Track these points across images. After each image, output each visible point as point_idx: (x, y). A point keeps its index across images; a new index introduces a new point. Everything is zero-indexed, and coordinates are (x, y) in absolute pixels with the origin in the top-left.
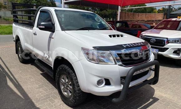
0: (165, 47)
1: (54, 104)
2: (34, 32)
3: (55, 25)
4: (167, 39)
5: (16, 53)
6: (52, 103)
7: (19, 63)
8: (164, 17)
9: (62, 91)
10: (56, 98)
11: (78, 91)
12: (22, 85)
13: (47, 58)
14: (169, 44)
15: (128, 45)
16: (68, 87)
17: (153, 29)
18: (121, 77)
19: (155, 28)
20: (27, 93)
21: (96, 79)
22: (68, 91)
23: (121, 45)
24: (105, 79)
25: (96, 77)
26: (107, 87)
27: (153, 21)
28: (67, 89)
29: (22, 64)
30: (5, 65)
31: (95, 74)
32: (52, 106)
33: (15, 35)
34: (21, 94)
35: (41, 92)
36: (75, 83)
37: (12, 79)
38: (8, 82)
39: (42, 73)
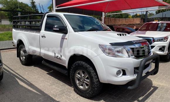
0: (152, 45)
1: (71, 98)
2: (43, 35)
3: (67, 27)
4: (153, 38)
5: (18, 57)
6: (70, 97)
7: (21, 66)
8: (141, 21)
9: (78, 85)
10: (70, 92)
11: (97, 82)
12: (33, 84)
13: (58, 57)
14: (155, 43)
15: (136, 41)
16: (85, 80)
17: (138, 31)
18: (134, 68)
19: (139, 30)
20: (42, 90)
21: (116, 70)
22: (84, 84)
23: (131, 41)
24: (122, 70)
25: (115, 68)
26: (124, 77)
27: (134, 25)
28: (83, 82)
29: (25, 66)
30: (9, 68)
31: (114, 66)
32: (71, 99)
33: (16, 40)
34: (37, 91)
35: (54, 89)
36: (93, 75)
37: (22, 80)
38: (19, 82)
39: (48, 73)
